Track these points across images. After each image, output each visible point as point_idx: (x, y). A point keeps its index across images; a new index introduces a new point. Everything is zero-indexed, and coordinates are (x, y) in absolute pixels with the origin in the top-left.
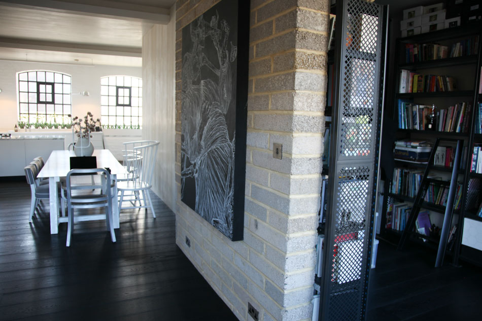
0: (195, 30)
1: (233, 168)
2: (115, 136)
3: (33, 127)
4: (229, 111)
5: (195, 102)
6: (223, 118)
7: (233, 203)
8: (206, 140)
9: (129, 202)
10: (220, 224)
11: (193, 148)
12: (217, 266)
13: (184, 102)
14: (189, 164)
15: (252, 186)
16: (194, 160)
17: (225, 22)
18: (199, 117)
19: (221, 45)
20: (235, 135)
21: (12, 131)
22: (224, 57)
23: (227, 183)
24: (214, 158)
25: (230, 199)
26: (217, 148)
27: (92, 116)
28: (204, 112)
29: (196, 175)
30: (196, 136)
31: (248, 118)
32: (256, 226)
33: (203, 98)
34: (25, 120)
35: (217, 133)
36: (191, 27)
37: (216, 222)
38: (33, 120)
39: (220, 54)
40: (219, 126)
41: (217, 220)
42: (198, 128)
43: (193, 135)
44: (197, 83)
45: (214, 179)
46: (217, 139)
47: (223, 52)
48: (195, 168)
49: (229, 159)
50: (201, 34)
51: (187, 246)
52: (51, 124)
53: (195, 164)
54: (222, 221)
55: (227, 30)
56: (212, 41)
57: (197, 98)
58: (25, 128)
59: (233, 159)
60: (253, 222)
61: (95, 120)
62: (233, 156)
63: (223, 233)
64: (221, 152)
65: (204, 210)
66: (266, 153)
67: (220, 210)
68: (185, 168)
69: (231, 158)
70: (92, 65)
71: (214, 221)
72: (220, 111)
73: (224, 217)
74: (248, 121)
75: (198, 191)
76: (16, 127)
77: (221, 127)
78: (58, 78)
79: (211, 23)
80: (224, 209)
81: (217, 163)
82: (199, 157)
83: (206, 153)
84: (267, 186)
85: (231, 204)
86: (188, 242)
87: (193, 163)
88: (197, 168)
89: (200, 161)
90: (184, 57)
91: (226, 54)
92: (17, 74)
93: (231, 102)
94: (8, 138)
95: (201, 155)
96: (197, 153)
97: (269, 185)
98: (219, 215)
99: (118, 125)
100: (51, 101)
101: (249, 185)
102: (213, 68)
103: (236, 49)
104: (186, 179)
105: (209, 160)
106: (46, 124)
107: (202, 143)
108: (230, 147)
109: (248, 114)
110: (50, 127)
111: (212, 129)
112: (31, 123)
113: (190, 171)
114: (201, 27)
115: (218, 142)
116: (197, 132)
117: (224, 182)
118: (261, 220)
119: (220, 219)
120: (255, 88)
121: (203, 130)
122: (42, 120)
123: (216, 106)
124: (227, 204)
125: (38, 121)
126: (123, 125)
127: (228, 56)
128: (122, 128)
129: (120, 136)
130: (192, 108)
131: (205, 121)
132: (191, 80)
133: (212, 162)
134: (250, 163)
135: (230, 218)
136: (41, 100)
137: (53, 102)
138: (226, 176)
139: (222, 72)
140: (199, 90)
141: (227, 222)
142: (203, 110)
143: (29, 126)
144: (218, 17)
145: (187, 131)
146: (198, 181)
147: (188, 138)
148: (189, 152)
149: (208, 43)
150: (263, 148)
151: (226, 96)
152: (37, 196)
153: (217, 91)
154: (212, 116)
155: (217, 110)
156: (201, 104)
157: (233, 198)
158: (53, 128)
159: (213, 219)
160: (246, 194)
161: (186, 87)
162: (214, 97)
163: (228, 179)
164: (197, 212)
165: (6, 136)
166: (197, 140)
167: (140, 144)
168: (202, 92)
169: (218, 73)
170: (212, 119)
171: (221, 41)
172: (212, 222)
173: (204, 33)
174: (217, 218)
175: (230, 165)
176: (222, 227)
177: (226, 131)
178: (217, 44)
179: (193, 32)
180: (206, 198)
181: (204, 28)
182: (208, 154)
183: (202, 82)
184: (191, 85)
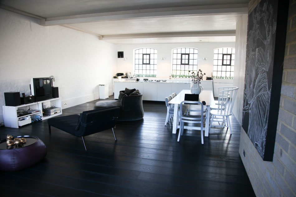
0: (255, 14)
1: (269, 110)
2: (220, 83)
3: (178, 77)
4: (269, 69)
5: (253, 63)
6: (266, 74)
7: (266, 134)
8: (256, 89)
9: (218, 122)
10: (258, 146)
11: (250, 93)
12: (257, 174)
13: (248, 63)
14: (247, 104)
15: (282, 124)
16: (250, 102)
17: (271, 6)
18: (254, 73)
19: (268, 23)
20: (271, 86)
21: (168, 79)
22: (269, 31)
23: (265, 120)
24: (259, 101)
25: (265, 131)
26: (262, 95)
27: (201, 71)
28: (257, 70)
29: (250, 111)
30: (252, 86)
31: (283, 75)
32: (281, 154)
33: (257, 61)
34: (174, 74)
35: (262, 84)
36: (253, 13)
37: (256, 145)
38: (178, 73)
39: (267, 29)
40: (263, 79)
41: (257, 143)
42: (253, 81)
43: (251, 85)
44: (254, 50)
45: (258, 115)
46: (262, 88)
47: (269, 28)
48: (250, 107)
49: (267, 103)
50: (258, 17)
51: (244, 156)
52: (186, 75)
53: (250, 104)
54: (259, 145)
55: (272, 12)
56: (263, 20)
57: (254, 60)
58: (174, 77)
59: (269, 103)
60: (280, 151)
61: (203, 74)
62: (269, 101)
63: (259, 153)
64: (263, 98)
65: (252, 135)
66: (293, 101)
67: (259, 137)
68: (245, 106)
69: (268, 102)
70: (209, 42)
71: (256, 143)
72: (265, 69)
73: (261, 142)
74: (283, 76)
75: (250, 122)
76: (170, 77)
77: (264, 80)
78: (192, 51)
79: (263, 9)
80: (261, 137)
81: (261, 105)
82: (252, 100)
83: (256, 97)
84: (290, 126)
85: (265, 135)
86: (244, 153)
87: (249, 103)
88: (251, 107)
89: (252, 103)
90: (249, 33)
91: (270, 29)
92: (172, 50)
93: (271, 63)
94: (165, 82)
95: (253, 98)
96: (251, 97)
97: (292, 125)
98: (258, 141)
99: (222, 76)
100: (187, 63)
101: (280, 123)
102: (263, 39)
103: (276, 24)
104: (245, 113)
105: (257, 102)
106: (184, 75)
107: (254, 90)
108: (268, 95)
109: (283, 71)
110: (186, 77)
111: (260, 81)
112: (177, 75)
113: (247, 108)
114: (258, 12)
115: (262, 91)
116: (252, 84)
117: (263, 118)
118: (285, 150)
119: (259, 143)
120: (289, 52)
121: (255, 82)
122: (182, 73)
123: (263, 66)
124: (263, 134)
125: (180, 74)
126: (225, 76)
127: (271, 30)
128: (224, 78)
129: (223, 83)
130: (251, 67)
131: (257, 75)
132: (252, 49)
133: (258, 103)
134: (281, 107)
135: (264, 144)
136: (183, 63)
137: (188, 64)
138: (264, 114)
139: (267, 42)
140: (255, 55)
141: (262, 147)
142: (256, 68)
143: (176, 76)
144: (267, 3)
145: (248, 82)
146: (250, 116)
147: (248, 87)
148: (248, 96)
149: (261, 23)
150: (291, 97)
151: (268, 59)
152: (170, 113)
153: (264, 55)
154: (261, 72)
155: (264, 68)
156: (255, 64)
157: (267, 130)
158: (188, 77)
159: (255, 142)
160: (277, 129)
161: (249, 53)
162: (262, 59)
163: (265, 117)
164: (248, 136)
165: (164, 81)
166: (252, 88)
167: (228, 88)
168: (256, 56)
169: (265, 43)
170: (260, 74)
171: (268, 20)
172: (255, 144)
173: (260, 16)
174: (257, 142)
175: (267, 107)
176: (259, 149)
177: (267, 83)
178: (266, 22)
179: (254, 16)
180: (253, 128)
181: (260, 12)
182: (257, 98)
183: (257, 49)
184: (252, 52)
